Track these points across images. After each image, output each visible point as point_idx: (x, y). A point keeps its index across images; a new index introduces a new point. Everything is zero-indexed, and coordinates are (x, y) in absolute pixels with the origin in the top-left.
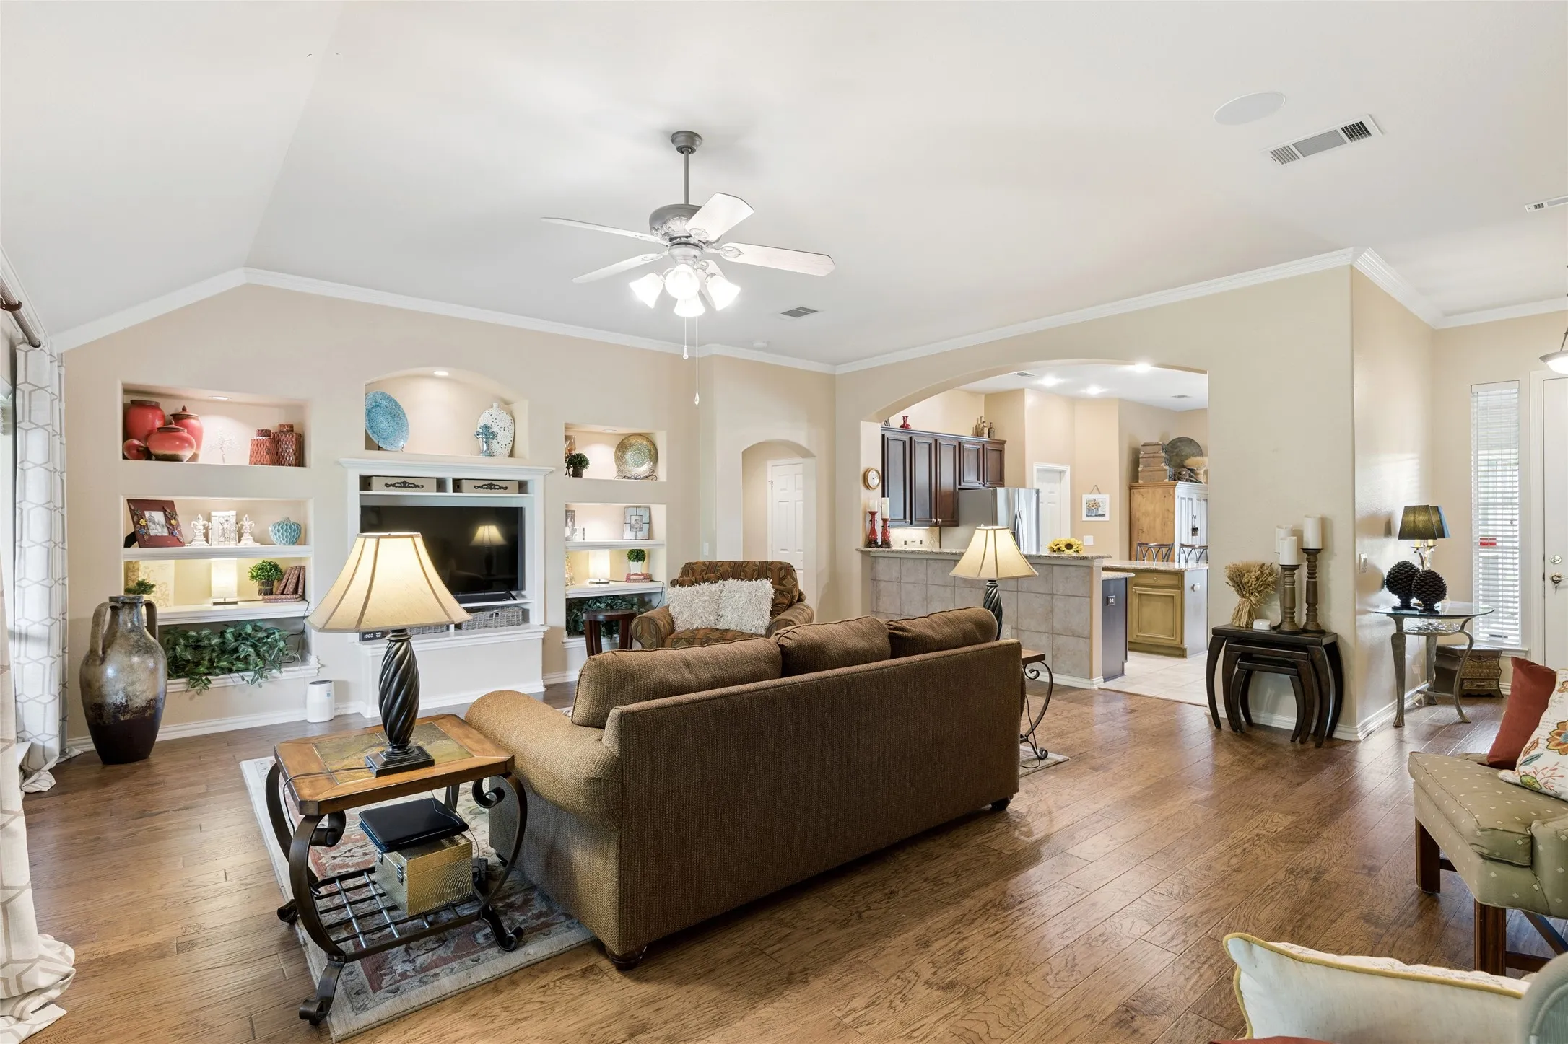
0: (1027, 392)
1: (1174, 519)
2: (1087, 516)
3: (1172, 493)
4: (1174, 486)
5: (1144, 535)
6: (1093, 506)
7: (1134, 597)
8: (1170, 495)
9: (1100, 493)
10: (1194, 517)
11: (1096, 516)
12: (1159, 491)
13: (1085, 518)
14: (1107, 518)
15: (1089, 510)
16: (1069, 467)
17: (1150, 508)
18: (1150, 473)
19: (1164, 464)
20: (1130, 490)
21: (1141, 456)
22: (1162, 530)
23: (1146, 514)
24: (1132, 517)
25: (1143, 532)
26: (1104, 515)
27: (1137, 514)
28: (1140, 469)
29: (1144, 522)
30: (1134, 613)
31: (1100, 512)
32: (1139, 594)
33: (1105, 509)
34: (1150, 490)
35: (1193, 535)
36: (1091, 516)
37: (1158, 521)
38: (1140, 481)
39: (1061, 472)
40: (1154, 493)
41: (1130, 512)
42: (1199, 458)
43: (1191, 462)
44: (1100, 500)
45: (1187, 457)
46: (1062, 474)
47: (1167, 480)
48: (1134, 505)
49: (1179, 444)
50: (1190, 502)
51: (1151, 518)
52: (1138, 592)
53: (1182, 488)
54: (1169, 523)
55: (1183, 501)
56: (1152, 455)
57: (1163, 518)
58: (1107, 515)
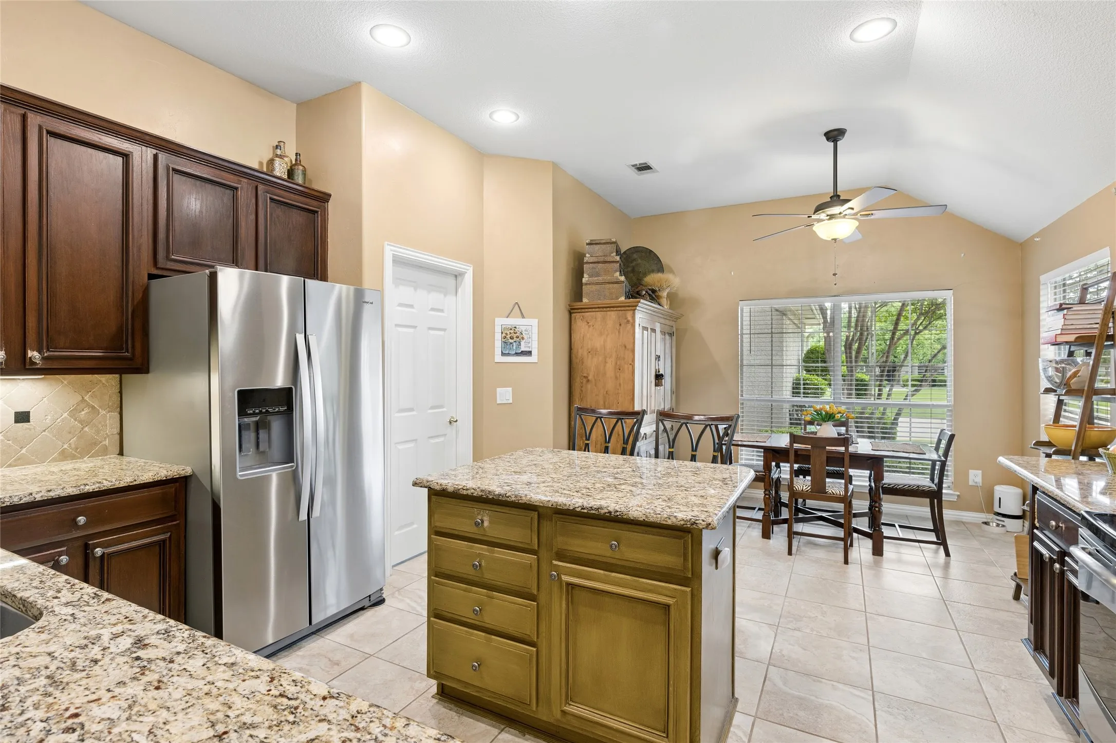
0: (365, 90)
1: (633, 360)
2: (503, 354)
3: (630, 318)
4: (633, 308)
5: (589, 386)
6: (512, 338)
7: (556, 589)
8: (628, 321)
9: (523, 317)
10: (658, 358)
11: (517, 354)
12: (612, 315)
13: (499, 358)
14: (533, 358)
15: (505, 343)
16: (471, 269)
17: (598, 343)
18: (598, 287)
19: (618, 273)
20: (570, 313)
21: (586, 260)
22: (616, 378)
23: (593, 352)
24: (573, 356)
25: (588, 381)
26: (529, 353)
27: (580, 352)
28: (584, 280)
29: (591, 365)
30: (555, 639)
31: (523, 348)
32: (569, 584)
33: (532, 343)
34: (599, 315)
35: (656, 385)
36: (508, 354)
37: (610, 366)
38: (585, 300)
39: (458, 276)
40: (604, 318)
41: (571, 349)
42: (660, 275)
43: (652, 279)
44: (523, 328)
45: (645, 275)
46: (459, 279)
47: (623, 299)
48: (576, 337)
49: (635, 256)
50: (653, 334)
51: (600, 359)
52: (565, 578)
53: (643, 312)
54: (626, 366)
55: (645, 332)
56: (601, 259)
57: (618, 358)
58: (535, 352)
